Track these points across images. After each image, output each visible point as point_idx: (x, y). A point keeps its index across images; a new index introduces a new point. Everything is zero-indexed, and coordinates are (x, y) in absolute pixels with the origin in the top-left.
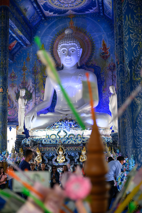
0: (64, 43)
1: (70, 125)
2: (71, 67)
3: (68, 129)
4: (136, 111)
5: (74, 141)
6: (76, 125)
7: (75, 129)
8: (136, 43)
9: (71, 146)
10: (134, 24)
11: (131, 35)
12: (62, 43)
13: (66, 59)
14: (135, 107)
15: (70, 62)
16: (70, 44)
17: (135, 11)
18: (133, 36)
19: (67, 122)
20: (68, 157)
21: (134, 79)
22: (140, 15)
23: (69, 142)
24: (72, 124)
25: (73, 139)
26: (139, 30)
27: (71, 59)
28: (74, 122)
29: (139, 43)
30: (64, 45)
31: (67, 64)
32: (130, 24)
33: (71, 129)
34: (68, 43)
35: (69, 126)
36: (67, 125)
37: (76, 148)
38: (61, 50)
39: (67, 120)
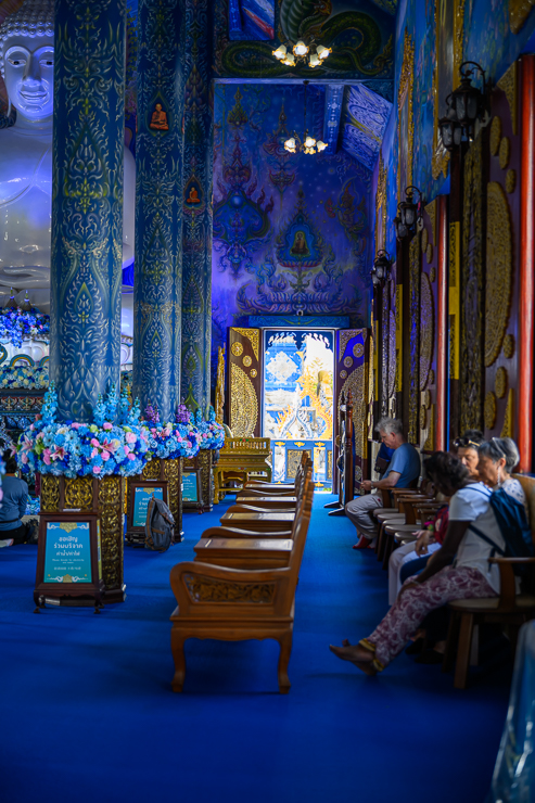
0: (17, 28)
1: (26, 324)
2: (45, 120)
3: (16, 338)
4: (66, 273)
5: (30, 378)
6: (46, 327)
7: (41, 339)
8: (75, 102)
9: (18, 395)
10: (74, 52)
11: (65, 78)
12: (12, 29)
13: (24, 89)
14: (65, 263)
15: (37, 100)
16: (39, 34)
17: (78, 17)
18: (70, 82)
19: (13, 316)
20: (9, 433)
21: (67, 194)
22: (90, 29)
23: (10, 382)
24: (31, 324)
25: (24, 371)
26: (84, 68)
27: (41, 89)
28: (38, 316)
29: (84, 102)
30: (17, 34)
31: (28, 107)
32: (65, 50)
33: (26, 339)
34: (34, 30)
35: (18, 328)
36: (13, 325)
37: (33, 401)
38: (8, 53)
39: (14, 309)
